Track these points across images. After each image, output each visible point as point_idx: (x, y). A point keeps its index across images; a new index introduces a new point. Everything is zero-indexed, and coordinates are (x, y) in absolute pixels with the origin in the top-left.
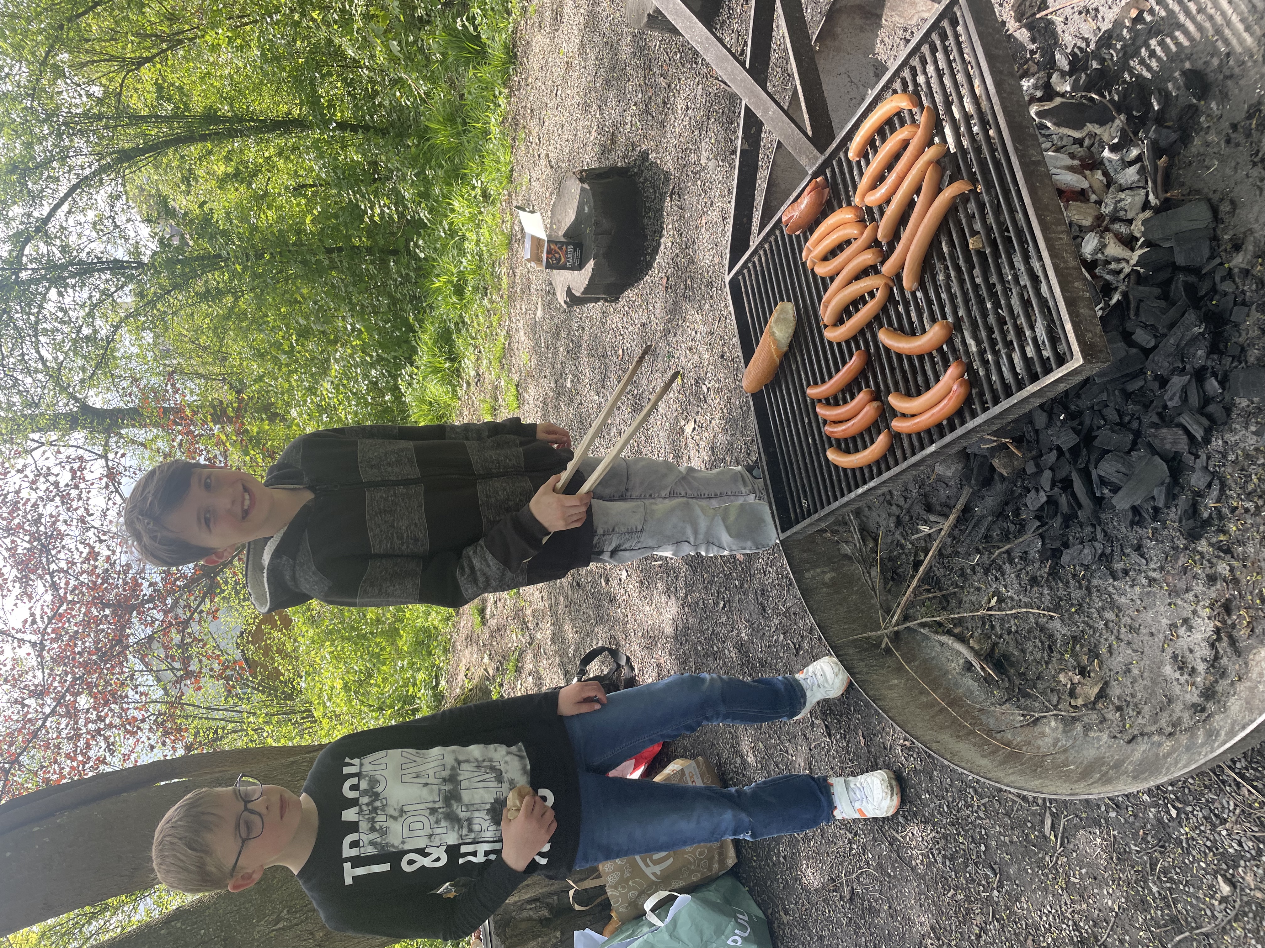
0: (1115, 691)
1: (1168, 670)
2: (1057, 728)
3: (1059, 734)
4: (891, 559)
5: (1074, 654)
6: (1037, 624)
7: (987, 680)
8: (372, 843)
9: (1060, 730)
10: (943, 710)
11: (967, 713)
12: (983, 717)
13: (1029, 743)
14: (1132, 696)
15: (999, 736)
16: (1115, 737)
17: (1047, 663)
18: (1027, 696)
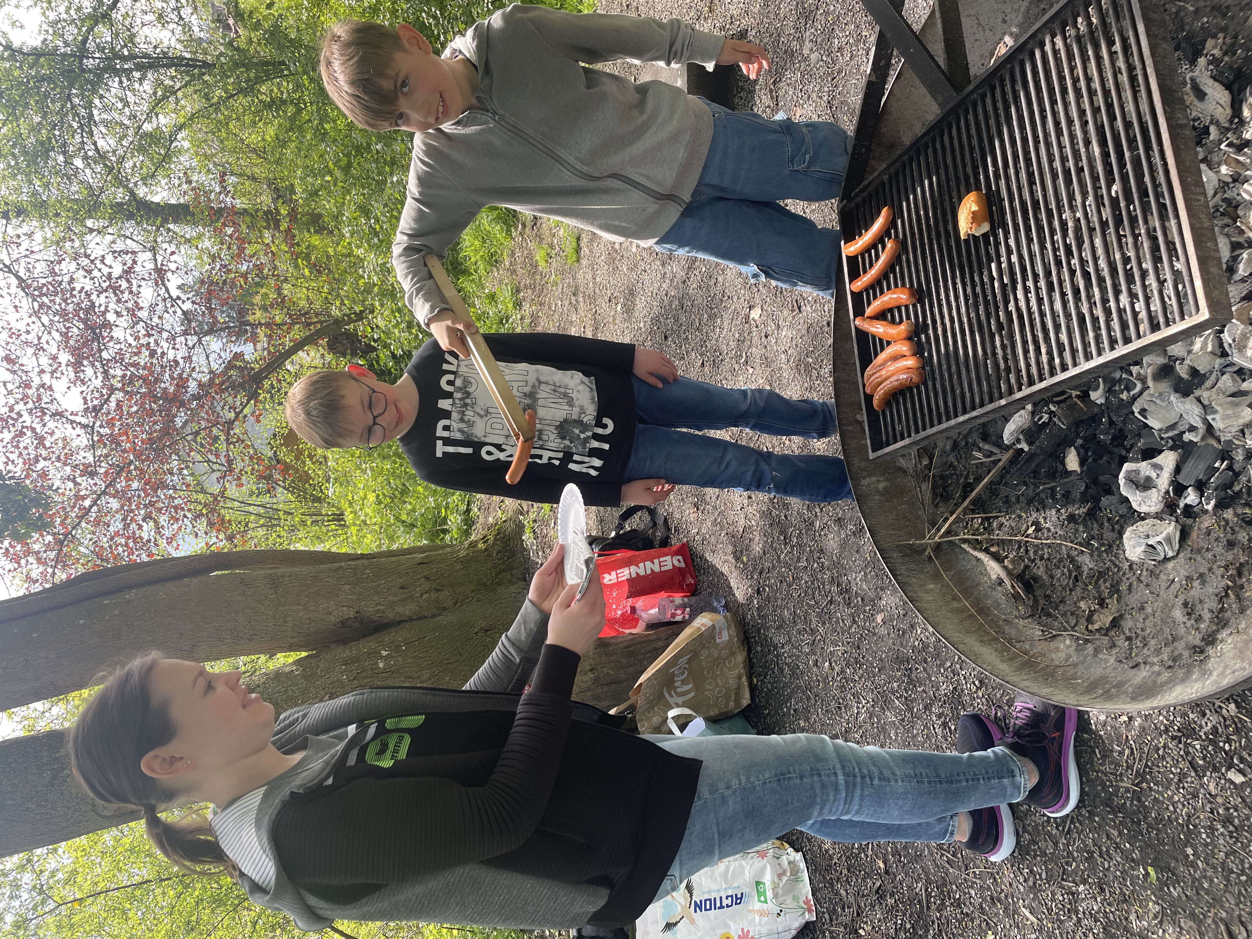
0: (1128, 624)
1: (1178, 614)
2: (1070, 646)
3: (1071, 651)
4: (942, 477)
5: (1097, 586)
6: (1068, 555)
7: (1016, 597)
8: (460, 430)
9: (1074, 648)
10: (971, 616)
11: (994, 623)
12: (1006, 628)
13: (1044, 655)
14: (1143, 630)
15: (1018, 645)
16: (1120, 661)
17: (1071, 590)
18: (1049, 615)
